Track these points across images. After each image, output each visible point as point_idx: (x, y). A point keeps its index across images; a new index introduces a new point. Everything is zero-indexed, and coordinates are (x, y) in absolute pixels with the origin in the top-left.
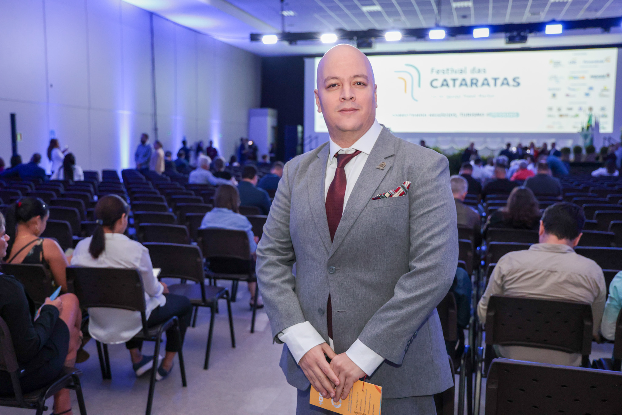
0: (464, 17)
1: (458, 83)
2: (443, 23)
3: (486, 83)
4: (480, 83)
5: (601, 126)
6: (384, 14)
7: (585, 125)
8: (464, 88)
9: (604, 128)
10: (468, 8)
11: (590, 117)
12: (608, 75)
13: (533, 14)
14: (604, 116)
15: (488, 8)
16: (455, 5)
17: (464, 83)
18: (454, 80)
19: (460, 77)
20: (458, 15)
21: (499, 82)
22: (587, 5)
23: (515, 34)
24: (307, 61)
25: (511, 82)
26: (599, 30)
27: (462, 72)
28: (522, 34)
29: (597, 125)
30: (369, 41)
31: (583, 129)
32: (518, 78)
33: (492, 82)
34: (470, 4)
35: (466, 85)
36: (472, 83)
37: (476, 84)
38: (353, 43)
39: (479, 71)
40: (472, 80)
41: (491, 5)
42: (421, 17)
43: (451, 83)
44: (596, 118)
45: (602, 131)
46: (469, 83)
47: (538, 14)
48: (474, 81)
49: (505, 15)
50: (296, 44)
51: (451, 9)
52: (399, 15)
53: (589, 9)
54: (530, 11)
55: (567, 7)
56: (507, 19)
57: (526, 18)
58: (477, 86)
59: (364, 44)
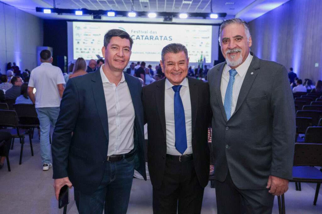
0: (146, 7)
1: (144, 38)
2: (135, 9)
3: (157, 38)
4: (154, 38)
5: (206, 60)
6: (107, 3)
7: (200, 59)
8: (147, 40)
9: (207, 61)
10: (147, 3)
11: (202, 56)
12: (209, 37)
13: (176, 8)
14: (207, 55)
15: (156, 3)
17: (147, 38)
18: (142, 36)
19: (145, 35)
20: (143, 6)
21: (163, 38)
22: (198, 6)
23: (167, 17)
24: (68, 23)
25: (168, 39)
26: (202, 18)
27: (146, 32)
28: (170, 17)
29: (205, 59)
30: (100, 15)
31: (199, 61)
32: (171, 37)
33: (159, 38)
34: (148, 1)
35: (148, 39)
36: (151, 38)
37: (152, 38)
38: (92, 16)
39: (154, 33)
40: (151, 36)
41: (157, 2)
42: (125, 5)
43: (141, 38)
44: (204, 56)
45: (207, 62)
46: (149, 38)
47: (178, 8)
48: (152, 37)
49: (164, 7)
50: (62, 14)
51: (139, 2)
52: (114, 3)
53: (199, 8)
54: (174, 7)
55: (190, 6)
56: (165, 10)
57: (172, 10)
58: (153, 39)
59: (97, 17)
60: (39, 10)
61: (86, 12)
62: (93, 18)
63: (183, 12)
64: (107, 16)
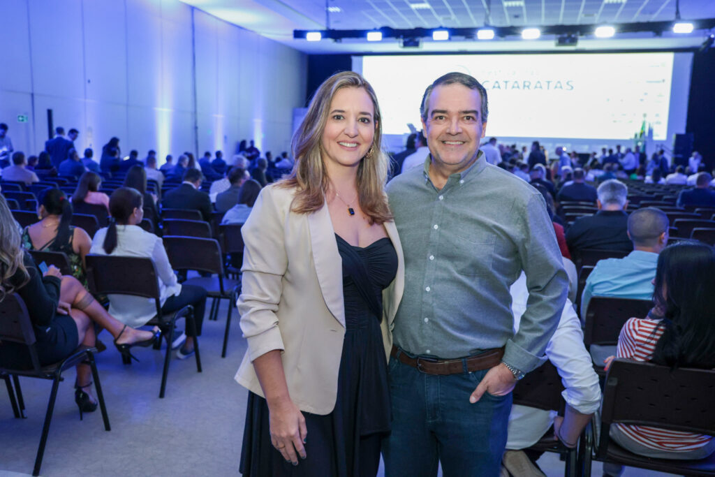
0: (516, 17)
1: (510, 85)
2: (492, 23)
3: (538, 86)
4: (532, 86)
5: (655, 132)
6: (434, 12)
7: (639, 131)
8: (516, 90)
9: (657, 135)
10: (520, 8)
11: (644, 124)
12: (664, 81)
13: (587, 15)
14: (658, 123)
15: (540, 8)
16: (506, 4)
17: (516, 86)
18: (506, 82)
19: (512, 79)
20: (510, 15)
21: (552, 85)
22: (641, 8)
23: (566, 35)
24: (355, 59)
25: (564, 86)
26: (651, 33)
27: (513, 74)
28: (573, 36)
29: (651, 132)
30: (417, 40)
31: (636, 135)
32: (571, 81)
33: (545, 85)
34: (522, 4)
35: (518, 87)
36: (524, 86)
37: (528, 87)
38: (399, 42)
39: (532, 74)
40: (524, 82)
41: (543, 5)
42: (472, 16)
43: (503, 85)
44: (650, 125)
45: (655, 138)
46: (521, 86)
47: (592, 15)
48: (527, 84)
49: (558, 15)
50: (341, 42)
51: (502, 8)
52: (449, 13)
53: (644, 12)
54: (583, 13)
55: (621, 8)
56: (561, 20)
57: (579, 19)
58: (529, 89)
59: (411, 43)
60: (299, 34)
61: (389, 33)
62: (402, 45)
63: (604, 23)
64: (433, 41)
